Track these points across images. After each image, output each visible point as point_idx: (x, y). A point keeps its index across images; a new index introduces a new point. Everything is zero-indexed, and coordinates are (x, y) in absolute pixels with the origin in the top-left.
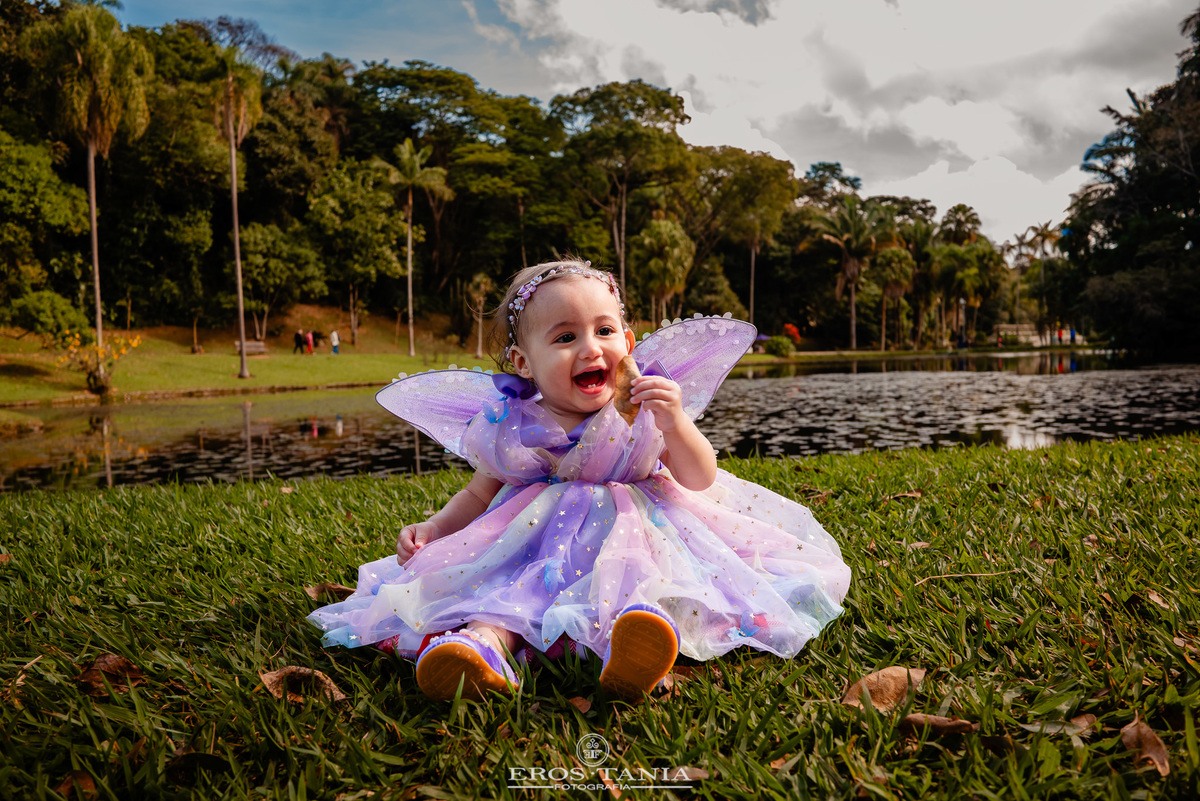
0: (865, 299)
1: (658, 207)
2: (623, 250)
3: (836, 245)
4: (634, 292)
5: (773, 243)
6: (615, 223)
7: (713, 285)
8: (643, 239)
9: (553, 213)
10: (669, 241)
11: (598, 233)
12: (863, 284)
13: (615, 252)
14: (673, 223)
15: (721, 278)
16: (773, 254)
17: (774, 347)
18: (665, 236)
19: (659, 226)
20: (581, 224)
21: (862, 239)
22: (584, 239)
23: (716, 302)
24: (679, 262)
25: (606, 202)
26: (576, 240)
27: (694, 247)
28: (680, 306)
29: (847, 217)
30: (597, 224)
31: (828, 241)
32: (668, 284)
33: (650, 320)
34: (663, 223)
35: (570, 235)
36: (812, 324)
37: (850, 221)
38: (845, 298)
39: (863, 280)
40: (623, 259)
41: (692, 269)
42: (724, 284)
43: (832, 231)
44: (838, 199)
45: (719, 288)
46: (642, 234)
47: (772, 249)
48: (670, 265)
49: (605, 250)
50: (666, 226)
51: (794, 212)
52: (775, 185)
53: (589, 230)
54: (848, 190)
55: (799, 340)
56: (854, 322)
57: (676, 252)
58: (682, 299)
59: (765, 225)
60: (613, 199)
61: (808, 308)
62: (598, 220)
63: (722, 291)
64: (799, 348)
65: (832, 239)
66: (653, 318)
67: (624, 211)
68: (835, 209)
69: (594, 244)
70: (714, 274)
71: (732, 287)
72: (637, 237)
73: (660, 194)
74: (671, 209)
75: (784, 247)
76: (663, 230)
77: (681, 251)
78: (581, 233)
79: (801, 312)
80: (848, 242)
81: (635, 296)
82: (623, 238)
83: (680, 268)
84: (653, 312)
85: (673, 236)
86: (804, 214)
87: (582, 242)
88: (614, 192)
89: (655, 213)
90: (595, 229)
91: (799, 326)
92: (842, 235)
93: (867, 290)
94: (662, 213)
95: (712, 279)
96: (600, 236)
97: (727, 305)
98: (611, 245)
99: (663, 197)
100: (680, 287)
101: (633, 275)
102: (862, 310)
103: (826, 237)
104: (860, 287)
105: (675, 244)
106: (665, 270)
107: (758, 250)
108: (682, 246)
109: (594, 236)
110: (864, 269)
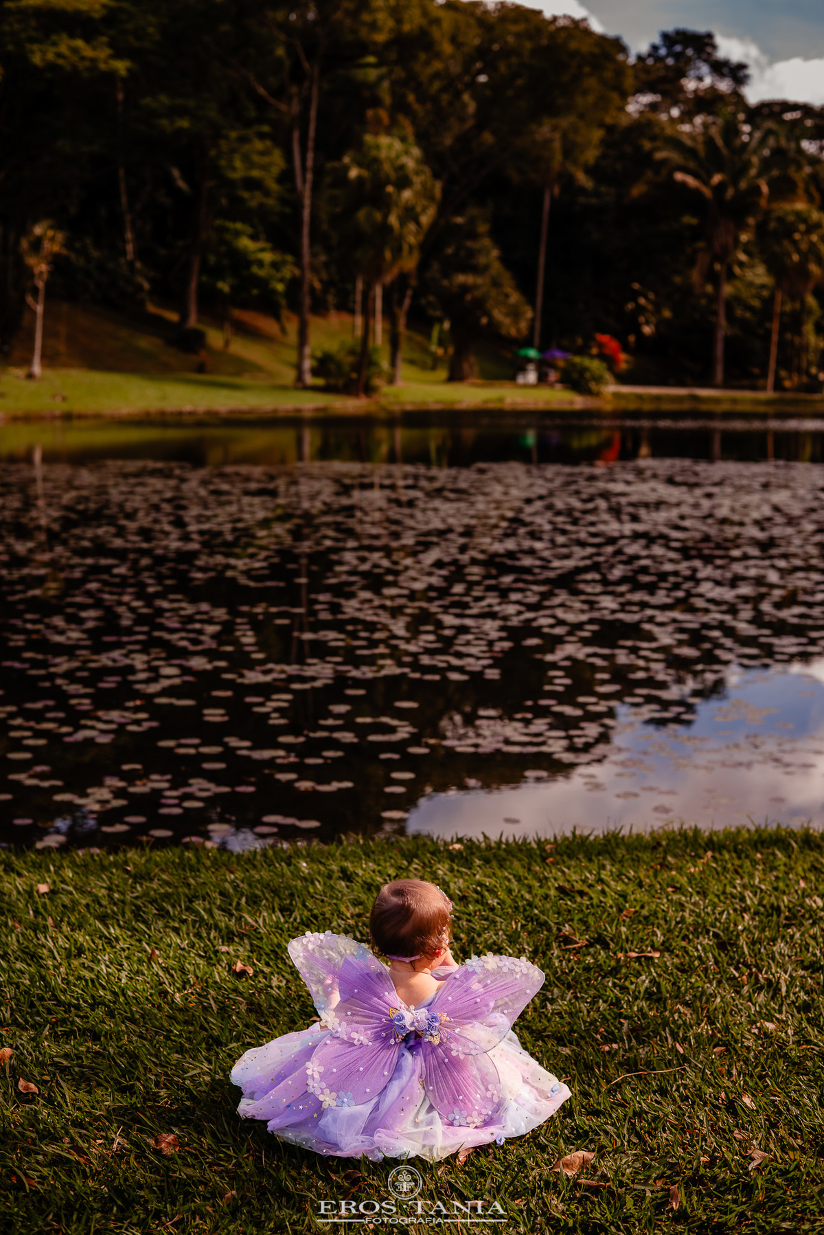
0: (745, 293)
1: (376, 102)
2: (308, 186)
3: (697, 192)
4: (323, 258)
5: (582, 178)
6: (296, 135)
7: (471, 253)
8: (346, 169)
9: (182, 112)
10: (393, 175)
11: (263, 153)
12: (741, 264)
13: (293, 189)
14: (403, 140)
15: (486, 242)
16: (582, 200)
17: (575, 376)
18: (387, 167)
19: (378, 147)
20: (234, 135)
21: (743, 185)
22: (238, 163)
23: (475, 287)
24: (410, 214)
25: (279, 93)
26: (223, 163)
27: (438, 188)
28: (409, 293)
29: (719, 142)
30: (262, 136)
31: (683, 185)
32: (388, 255)
33: (352, 312)
34: (384, 140)
35: (213, 153)
36: (647, 330)
37: (725, 151)
38: (709, 288)
39: (743, 257)
40: (307, 202)
41: (434, 225)
42: (491, 255)
43: (692, 165)
44: (706, 102)
45: (482, 260)
46: (346, 160)
47: (582, 190)
48: (393, 220)
49: (274, 186)
50: (390, 147)
51: (624, 121)
52: (591, 83)
53: (246, 148)
54: (724, 86)
55: (624, 361)
56: (720, 334)
57: (407, 194)
58: (413, 282)
59: (570, 150)
60: (294, 89)
61: (642, 301)
62: (266, 128)
63: (486, 268)
64: (622, 379)
65: (691, 181)
66: (358, 307)
67: (313, 114)
68: (698, 120)
69: (256, 173)
70: (474, 236)
71: (505, 260)
72: (336, 164)
73: (381, 79)
74: (400, 106)
75: (603, 189)
76: (383, 154)
77: (417, 194)
78: (233, 151)
79: (630, 306)
80: (721, 188)
81: (326, 265)
82: (310, 163)
83: (412, 227)
84: (359, 298)
85: (402, 167)
86: (643, 127)
87: (234, 169)
88: (297, 75)
89: (370, 113)
90: (259, 145)
91: (621, 337)
92: (710, 177)
93: (749, 275)
94: (384, 115)
95: (469, 244)
96: (266, 160)
97: (493, 293)
98: (286, 177)
99: (386, 85)
100: (410, 263)
101: (325, 227)
102: (739, 312)
103: (679, 176)
104: (737, 270)
105: (403, 182)
106: (385, 228)
107: (557, 190)
108: (418, 186)
109: (256, 158)
110: (744, 237)
